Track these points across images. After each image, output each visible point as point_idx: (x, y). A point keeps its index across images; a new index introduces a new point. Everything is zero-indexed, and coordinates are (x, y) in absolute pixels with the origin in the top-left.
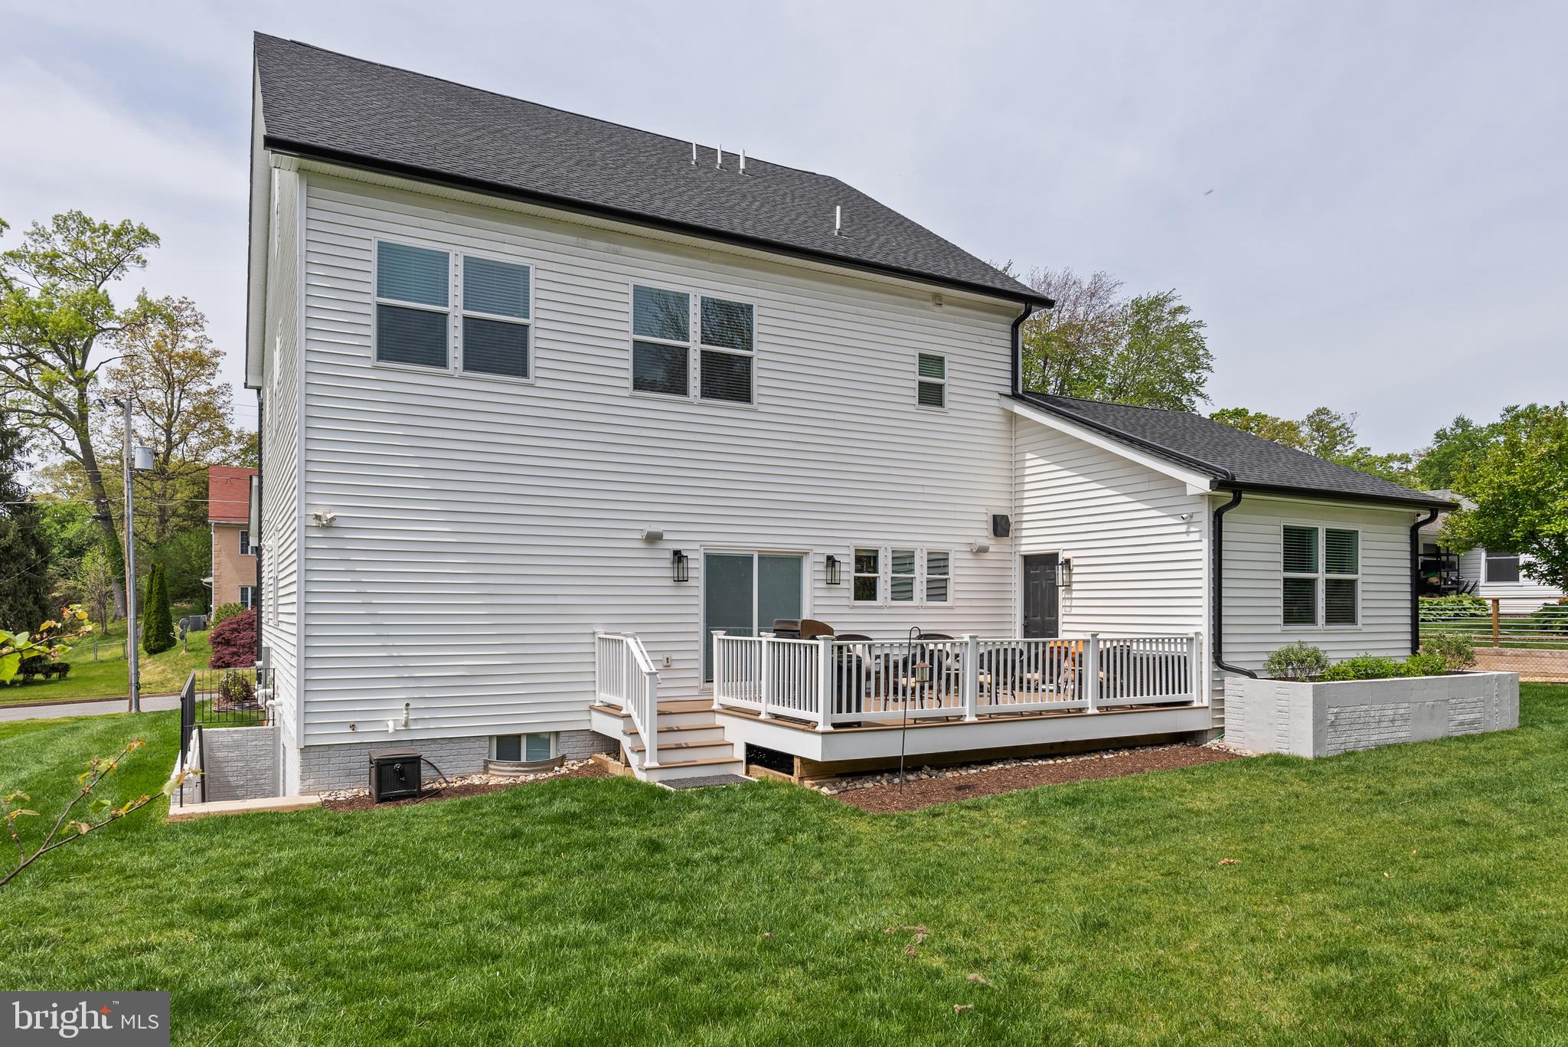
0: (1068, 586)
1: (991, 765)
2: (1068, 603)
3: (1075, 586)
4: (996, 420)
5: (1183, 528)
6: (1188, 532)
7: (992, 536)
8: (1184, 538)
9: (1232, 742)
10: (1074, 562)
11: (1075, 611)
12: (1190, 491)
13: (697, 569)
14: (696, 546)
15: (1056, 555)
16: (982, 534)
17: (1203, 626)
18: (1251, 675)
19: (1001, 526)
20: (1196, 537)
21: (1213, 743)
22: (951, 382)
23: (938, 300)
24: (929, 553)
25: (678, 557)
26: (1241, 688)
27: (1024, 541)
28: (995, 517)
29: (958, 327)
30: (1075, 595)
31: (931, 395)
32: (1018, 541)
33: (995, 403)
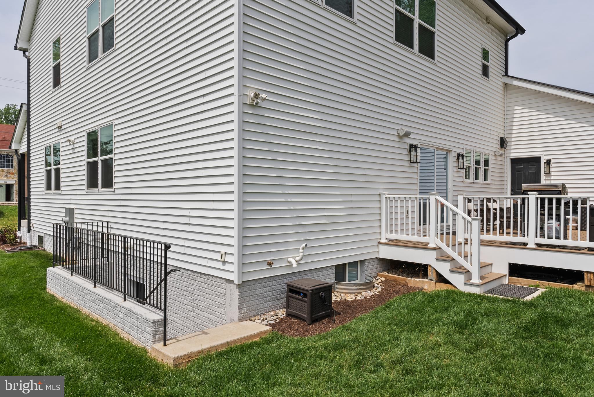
3: (553, 174)
4: (501, 89)
7: (501, 148)
10: (553, 161)
14: (417, 142)
15: (540, 158)
16: (498, 147)
19: (503, 143)
22: (491, 66)
23: (488, 20)
24: (484, 155)
27: (512, 151)
28: (501, 138)
29: (492, 37)
30: (553, 178)
32: (508, 151)
33: (500, 79)
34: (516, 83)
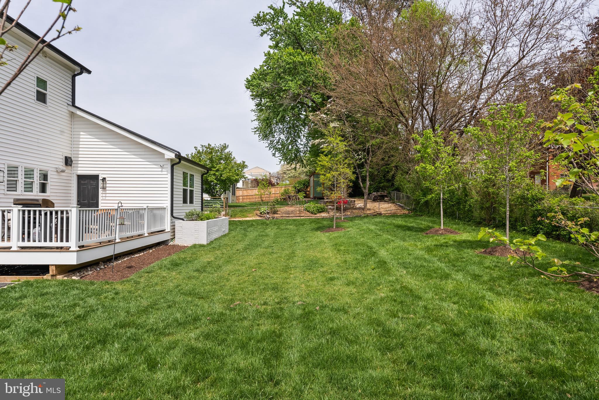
0: (104, 188)
1: (133, 255)
2: (104, 195)
3: (107, 189)
4: (65, 116)
5: (160, 170)
6: (162, 171)
7: (64, 165)
8: (160, 173)
9: (178, 241)
10: (107, 179)
11: (107, 198)
12: (166, 157)
15: (98, 176)
16: (61, 164)
17: (168, 204)
18: (183, 219)
19: (68, 161)
20: (166, 173)
21: (171, 243)
22: (49, 93)
23: (45, 54)
24: (40, 170)
26: (181, 224)
27: (79, 169)
28: (66, 157)
29: (53, 70)
30: (107, 192)
31: (41, 97)
32: (75, 169)
33: (66, 108)
34: (79, 113)
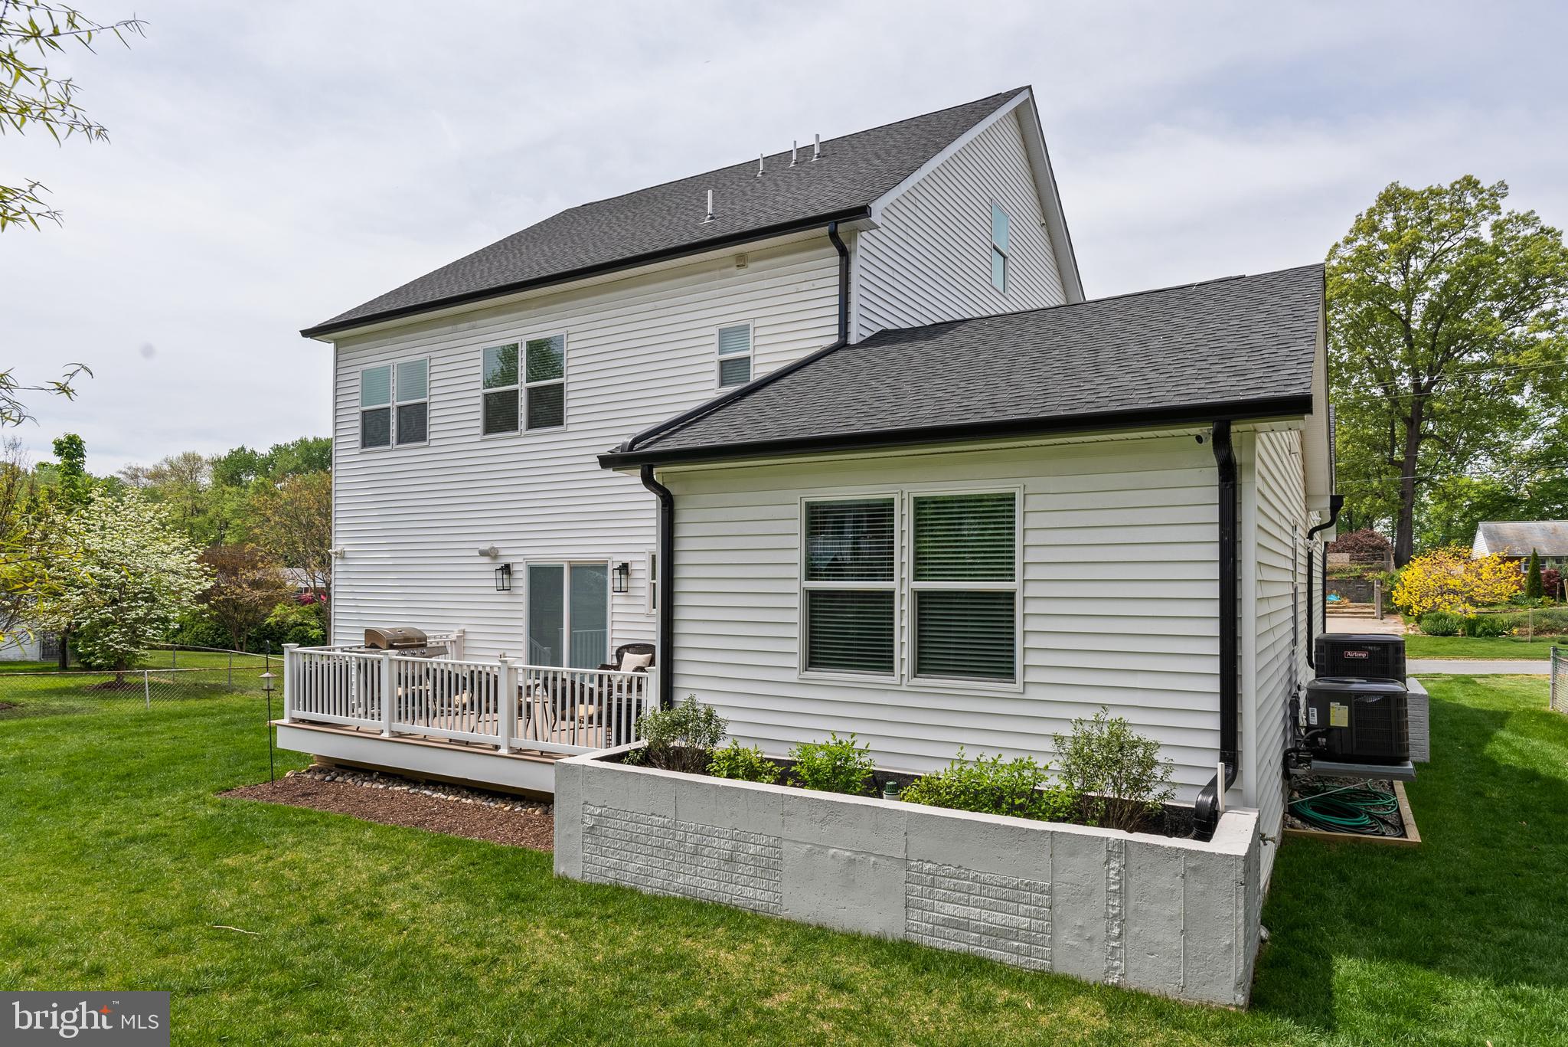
13: (521, 579)
14: (520, 560)
22: (758, 351)
23: (741, 261)
25: (507, 569)
29: (766, 284)
